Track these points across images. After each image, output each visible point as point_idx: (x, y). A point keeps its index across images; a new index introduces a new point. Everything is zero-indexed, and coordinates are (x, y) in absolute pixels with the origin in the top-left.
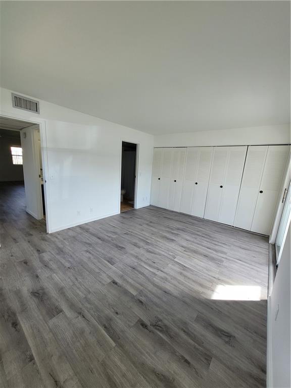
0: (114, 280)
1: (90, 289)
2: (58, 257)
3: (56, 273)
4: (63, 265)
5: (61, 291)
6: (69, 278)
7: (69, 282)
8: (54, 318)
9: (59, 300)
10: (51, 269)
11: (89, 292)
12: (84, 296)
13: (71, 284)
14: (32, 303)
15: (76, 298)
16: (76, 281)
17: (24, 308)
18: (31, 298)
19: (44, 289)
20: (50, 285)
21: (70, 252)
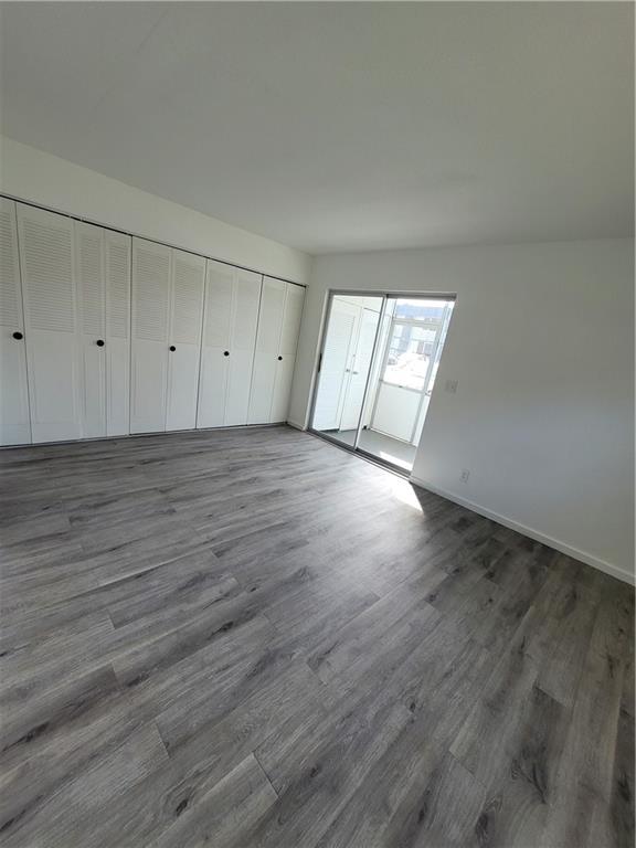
0: (425, 599)
1: (465, 640)
2: (357, 777)
3: (446, 745)
4: (404, 732)
5: (495, 705)
6: (450, 695)
7: (463, 693)
8: (556, 698)
9: (519, 701)
10: (435, 774)
11: (472, 641)
12: (485, 650)
13: (466, 685)
14: (564, 774)
15: (498, 665)
16: (455, 674)
17: (588, 791)
18: (555, 788)
19: (515, 761)
20: (496, 745)
21: (324, 726)
